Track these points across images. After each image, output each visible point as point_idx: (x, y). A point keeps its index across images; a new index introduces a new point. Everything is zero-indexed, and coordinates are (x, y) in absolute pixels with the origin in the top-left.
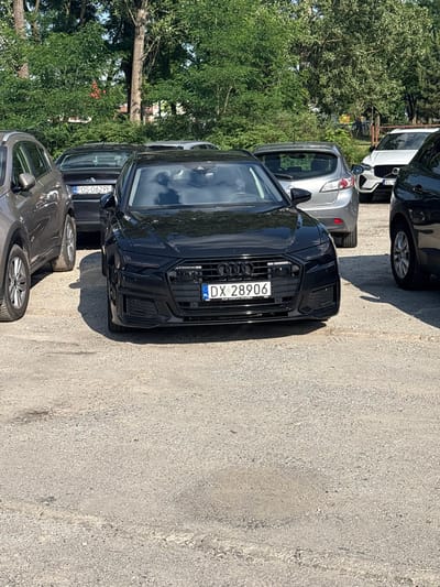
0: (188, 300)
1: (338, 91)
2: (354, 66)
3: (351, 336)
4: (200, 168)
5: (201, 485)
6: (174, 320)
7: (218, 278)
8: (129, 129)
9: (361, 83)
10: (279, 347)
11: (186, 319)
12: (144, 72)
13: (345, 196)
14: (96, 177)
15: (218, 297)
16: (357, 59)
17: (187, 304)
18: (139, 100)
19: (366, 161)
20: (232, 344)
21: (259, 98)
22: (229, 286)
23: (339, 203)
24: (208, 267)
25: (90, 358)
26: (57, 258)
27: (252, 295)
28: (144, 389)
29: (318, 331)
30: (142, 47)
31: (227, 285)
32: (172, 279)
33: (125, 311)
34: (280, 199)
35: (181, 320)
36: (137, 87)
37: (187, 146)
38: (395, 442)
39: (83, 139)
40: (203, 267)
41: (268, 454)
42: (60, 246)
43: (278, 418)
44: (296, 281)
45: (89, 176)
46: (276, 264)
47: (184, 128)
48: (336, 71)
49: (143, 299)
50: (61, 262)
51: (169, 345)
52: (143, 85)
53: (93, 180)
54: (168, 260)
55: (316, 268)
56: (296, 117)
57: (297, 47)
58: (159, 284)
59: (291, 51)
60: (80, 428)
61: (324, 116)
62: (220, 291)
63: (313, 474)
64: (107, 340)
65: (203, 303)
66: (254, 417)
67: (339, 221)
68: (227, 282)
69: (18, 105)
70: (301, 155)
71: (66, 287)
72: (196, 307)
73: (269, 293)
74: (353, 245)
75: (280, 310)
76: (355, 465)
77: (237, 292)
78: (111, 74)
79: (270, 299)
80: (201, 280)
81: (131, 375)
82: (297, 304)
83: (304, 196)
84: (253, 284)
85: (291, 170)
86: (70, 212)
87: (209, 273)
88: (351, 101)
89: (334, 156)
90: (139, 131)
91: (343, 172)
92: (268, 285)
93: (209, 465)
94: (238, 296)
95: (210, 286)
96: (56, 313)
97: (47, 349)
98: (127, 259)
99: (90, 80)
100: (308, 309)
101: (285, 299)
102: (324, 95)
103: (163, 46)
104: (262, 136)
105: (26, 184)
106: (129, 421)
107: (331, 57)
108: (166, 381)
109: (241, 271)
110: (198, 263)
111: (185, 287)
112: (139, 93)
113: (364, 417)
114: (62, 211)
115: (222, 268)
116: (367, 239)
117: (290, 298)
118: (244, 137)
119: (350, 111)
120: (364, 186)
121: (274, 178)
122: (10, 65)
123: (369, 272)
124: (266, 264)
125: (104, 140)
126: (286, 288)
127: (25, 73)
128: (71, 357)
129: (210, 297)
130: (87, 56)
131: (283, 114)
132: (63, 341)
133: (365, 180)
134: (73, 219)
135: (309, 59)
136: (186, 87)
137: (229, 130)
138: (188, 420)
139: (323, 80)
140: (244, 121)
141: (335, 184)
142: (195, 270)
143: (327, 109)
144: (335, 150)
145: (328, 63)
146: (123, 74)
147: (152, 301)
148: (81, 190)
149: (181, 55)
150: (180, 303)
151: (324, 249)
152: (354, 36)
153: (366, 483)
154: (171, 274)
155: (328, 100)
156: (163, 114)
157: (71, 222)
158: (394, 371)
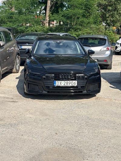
0: (49, 86)
1: (112, 19)
2: (117, 11)
3: (104, 100)
4: (58, 42)
5: (40, 154)
6: (44, 92)
7: (59, 79)
8: (44, 28)
9: (119, 17)
10: (79, 103)
11: (48, 92)
12: (50, 11)
13: (108, 53)
14: (28, 43)
15: (59, 85)
16: (118, 9)
17: (49, 87)
18: (48, 19)
19: (118, 41)
20: (64, 101)
21: (86, 20)
22: (63, 82)
23: (106, 55)
24: (56, 75)
25: (16, 104)
26: (13, 69)
27: (71, 85)
28: (31, 116)
29: (93, 98)
30: (50, 3)
31: (62, 81)
32: (44, 78)
33: (29, 88)
34: (84, 53)
35: (47, 92)
36: (48, 16)
37: (61, 35)
38: (112, 141)
39: (30, 31)
40: (55, 75)
41: (67, 143)
42: (14, 65)
43: (73, 129)
44: (86, 81)
45: (26, 43)
46: (79, 75)
47: (61, 29)
48: (111, 13)
49: (34, 85)
50: (14, 70)
51: (43, 100)
52: (50, 15)
53: (27, 44)
54: (43, 72)
55: (93, 77)
56: (97, 27)
57: (99, 5)
58: (40, 80)
59: (98, 6)
60: (4, 129)
61: (107, 26)
62: (60, 83)
63: (81, 152)
64: (23, 97)
65: (54, 87)
66: (65, 128)
67: (106, 61)
68: (62, 80)
69: (10, 20)
70: (96, 39)
71: (15, 78)
72: (52, 88)
73: (76, 85)
74: (110, 69)
75: (80, 91)
76: (96, 149)
77: (65, 84)
78: (41, 11)
79: (77, 87)
80: (54, 79)
81: (27, 110)
82: (86, 89)
83: (92, 52)
84: (71, 81)
85: (91, 43)
86: (18, 54)
87: (57, 77)
88: (116, 22)
89: (105, 40)
90: (47, 29)
91: (108, 45)
92: (76, 82)
93: (45, 146)
94: (66, 85)
95: (56, 82)
96: (9, 87)
97: (3, 99)
98: (30, 71)
99: (33, 13)
100: (89, 90)
101: (81, 87)
102: (107, 20)
103: (57, 3)
104: (86, 32)
105: (2, 45)
106: (22, 127)
107: (110, 8)
108: (38, 113)
109: (67, 77)
110: (53, 73)
111: (48, 81)
112: (48, 17)
113: (103, 130)
114: (15, 54)
115: (61, 76)
116: (115, 67)
117: (84, 87)
118: (80, 32)
119: (116, 25)
120: (117, 50)
121: (82, 46)
122: (9, 7)
123: (114, 78)
124: (76, 75)
125: (37, 31)
126: (82, 83)
127: (13, 10)
128: (9, 103)
129: (56, 85)
130: (32, 5)
131: (93, 26)
132: (9, 97)
133: (117, 48)
134: (19, 56)
135: (103, 9)
136: (62, 16)
137: (76, 30)
138: (42, 128)
139: (107, 15)
140: (81, 27)
141: (105, 49)
142: (52, 76)
143: (108, 25)
144: (106, 38)
145: (109, 10)
146: (44, 11)
147: (37, 85)
148: (23, 47)
149: (62, 6)
150: (46, 87)
151: (96, 71)
152: (118, 2)
153: (99, 156)
154: (44, 77)
155: (108, 22)
156: (57, 24)
157: (18, 57)
158: (116, 113)
